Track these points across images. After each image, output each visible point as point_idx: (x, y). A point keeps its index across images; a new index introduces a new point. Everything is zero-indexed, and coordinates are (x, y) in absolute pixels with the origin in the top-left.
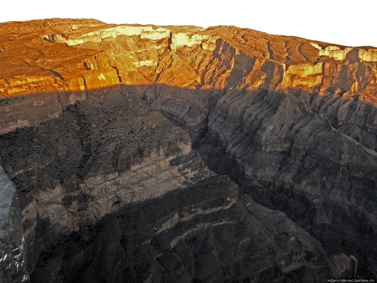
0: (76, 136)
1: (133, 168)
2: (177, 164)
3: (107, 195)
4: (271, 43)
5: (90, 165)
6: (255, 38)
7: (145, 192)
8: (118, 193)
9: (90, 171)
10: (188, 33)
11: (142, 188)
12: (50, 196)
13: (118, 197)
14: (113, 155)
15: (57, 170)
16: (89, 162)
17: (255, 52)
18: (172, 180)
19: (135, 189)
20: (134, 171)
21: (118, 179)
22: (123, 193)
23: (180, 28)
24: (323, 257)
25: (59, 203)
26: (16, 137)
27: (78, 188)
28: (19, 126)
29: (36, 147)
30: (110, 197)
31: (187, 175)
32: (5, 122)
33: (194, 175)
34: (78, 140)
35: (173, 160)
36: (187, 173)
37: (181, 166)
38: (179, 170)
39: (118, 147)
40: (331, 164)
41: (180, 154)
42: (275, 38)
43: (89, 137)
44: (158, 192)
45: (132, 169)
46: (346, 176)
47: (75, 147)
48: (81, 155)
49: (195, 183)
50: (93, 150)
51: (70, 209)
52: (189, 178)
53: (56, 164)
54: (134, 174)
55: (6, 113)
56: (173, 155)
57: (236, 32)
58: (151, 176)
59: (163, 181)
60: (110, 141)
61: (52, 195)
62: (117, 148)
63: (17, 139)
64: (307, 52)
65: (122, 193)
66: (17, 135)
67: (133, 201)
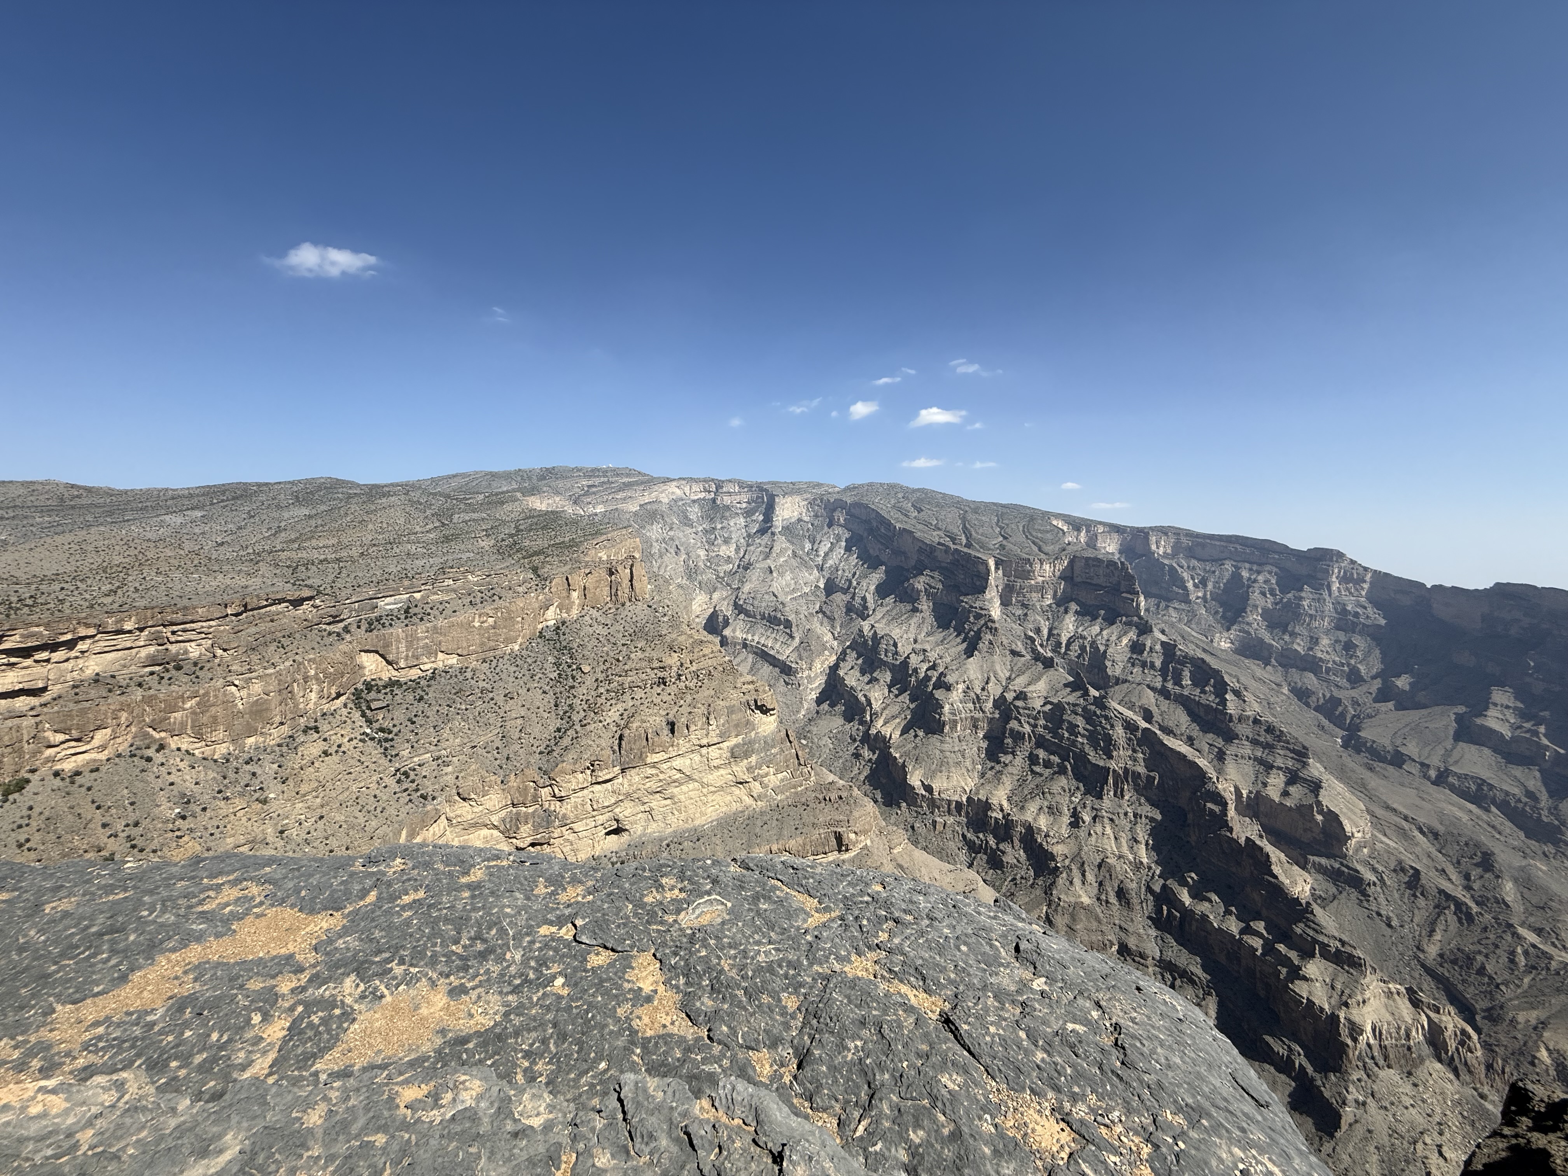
0: (547, 688)
1: (651, 758)
2: (747, 755)
3: (595, 813)
4: (970, 516)
5: (566, 749)
6: (937, 506)
7: (676, 812)
8: (617, 810)
9: (563, 761)
10: (805, 496)
11: (668, 802)
12: (475, 810)
13: (617, 821)
14: (615, 729)
15: (498, 756)
16: (566, 741)
17: (935, 533)
18: (733, 789)
19: (654, 804)
20: (654, 765)
21: (620, 780)
22: (629, 810)
23: (791, 486)
25: (496, 827)
26: (429, 686)
27: (535, 799)
28: (440, 665)
29: (463, 707)
30: (601, 819)
31: (766, 780)
32: (413, 656)
33: (782, 780)
34: (550, 697)
35: (737, 746)
36: (767, 774)
37: (753, 759)
38: (749, 769)
39: (626, 714)
41: (753, 734)
42: (978, 508)
43: (573, 691)
44: (703, 814)
45: (649, 760)
47: (541, 710)
48: (552, 728)
49: (783, 797)
50: (576, 718)
51: (514, 841)
52: (771, 786)
53: (498, 743)
54: (654, 771)
55: (418, 639)
56: (737, 736)
57: (900, 495)
58: (690, 778)
59: (713, 789)
60: (613, 702)
61: (481, 808)
62: (625, 716)
63: (432, 689)
64: (1040, 535)
65: (625, 811)
66: (432, 682)
67: (649, 831)
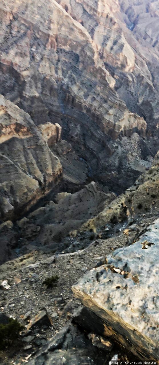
24: (32, 127)
40: (40, 33)
46: (54, 48)
